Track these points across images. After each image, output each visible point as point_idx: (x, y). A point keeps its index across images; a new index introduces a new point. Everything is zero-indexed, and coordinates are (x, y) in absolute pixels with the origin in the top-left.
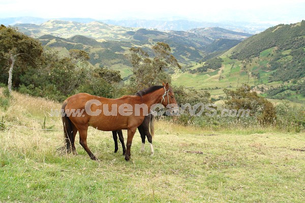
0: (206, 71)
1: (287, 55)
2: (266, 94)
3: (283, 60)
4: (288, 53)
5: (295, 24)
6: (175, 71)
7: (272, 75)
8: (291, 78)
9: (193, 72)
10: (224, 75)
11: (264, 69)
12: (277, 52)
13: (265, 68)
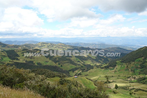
0: (108, 68)
2: (136, 81)
3: (146, 64)
6: (94, 67)
7: (141, 71)
9: (102, 68)
10: (117, 70)
13: (138, 67)
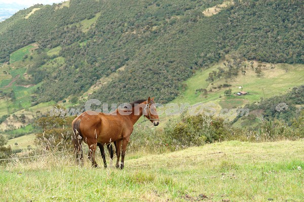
1: (55, 57)
2: (30, 127)
3: (50, 65)
4: (56, 53)
5: (60, 4)
7: (36, 92)
8: (67, 94)
11: (21, 82)
12: (39, 53)
13: (23, 81)
